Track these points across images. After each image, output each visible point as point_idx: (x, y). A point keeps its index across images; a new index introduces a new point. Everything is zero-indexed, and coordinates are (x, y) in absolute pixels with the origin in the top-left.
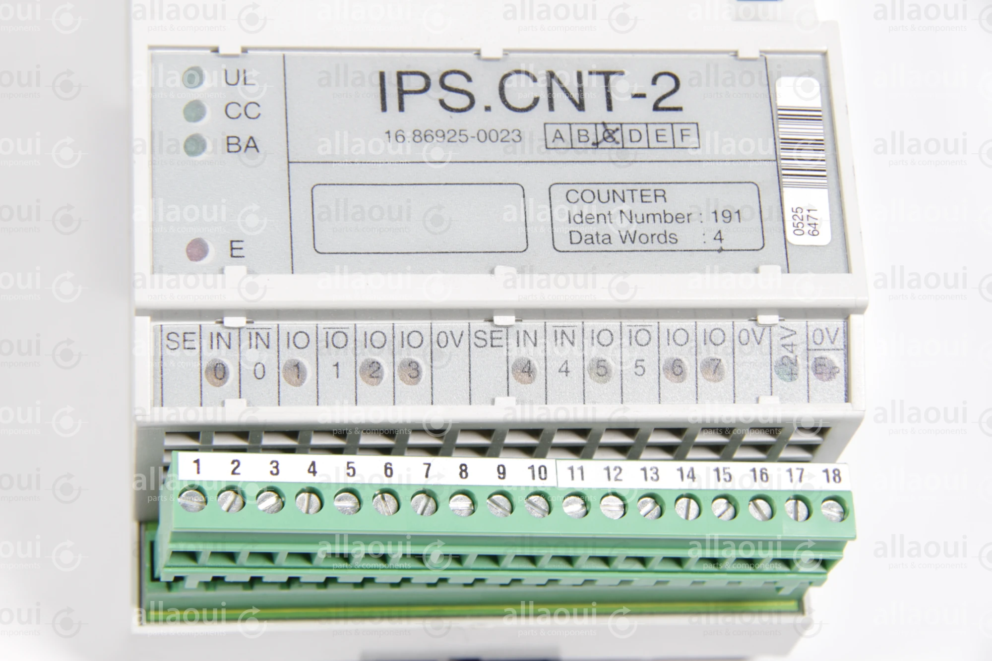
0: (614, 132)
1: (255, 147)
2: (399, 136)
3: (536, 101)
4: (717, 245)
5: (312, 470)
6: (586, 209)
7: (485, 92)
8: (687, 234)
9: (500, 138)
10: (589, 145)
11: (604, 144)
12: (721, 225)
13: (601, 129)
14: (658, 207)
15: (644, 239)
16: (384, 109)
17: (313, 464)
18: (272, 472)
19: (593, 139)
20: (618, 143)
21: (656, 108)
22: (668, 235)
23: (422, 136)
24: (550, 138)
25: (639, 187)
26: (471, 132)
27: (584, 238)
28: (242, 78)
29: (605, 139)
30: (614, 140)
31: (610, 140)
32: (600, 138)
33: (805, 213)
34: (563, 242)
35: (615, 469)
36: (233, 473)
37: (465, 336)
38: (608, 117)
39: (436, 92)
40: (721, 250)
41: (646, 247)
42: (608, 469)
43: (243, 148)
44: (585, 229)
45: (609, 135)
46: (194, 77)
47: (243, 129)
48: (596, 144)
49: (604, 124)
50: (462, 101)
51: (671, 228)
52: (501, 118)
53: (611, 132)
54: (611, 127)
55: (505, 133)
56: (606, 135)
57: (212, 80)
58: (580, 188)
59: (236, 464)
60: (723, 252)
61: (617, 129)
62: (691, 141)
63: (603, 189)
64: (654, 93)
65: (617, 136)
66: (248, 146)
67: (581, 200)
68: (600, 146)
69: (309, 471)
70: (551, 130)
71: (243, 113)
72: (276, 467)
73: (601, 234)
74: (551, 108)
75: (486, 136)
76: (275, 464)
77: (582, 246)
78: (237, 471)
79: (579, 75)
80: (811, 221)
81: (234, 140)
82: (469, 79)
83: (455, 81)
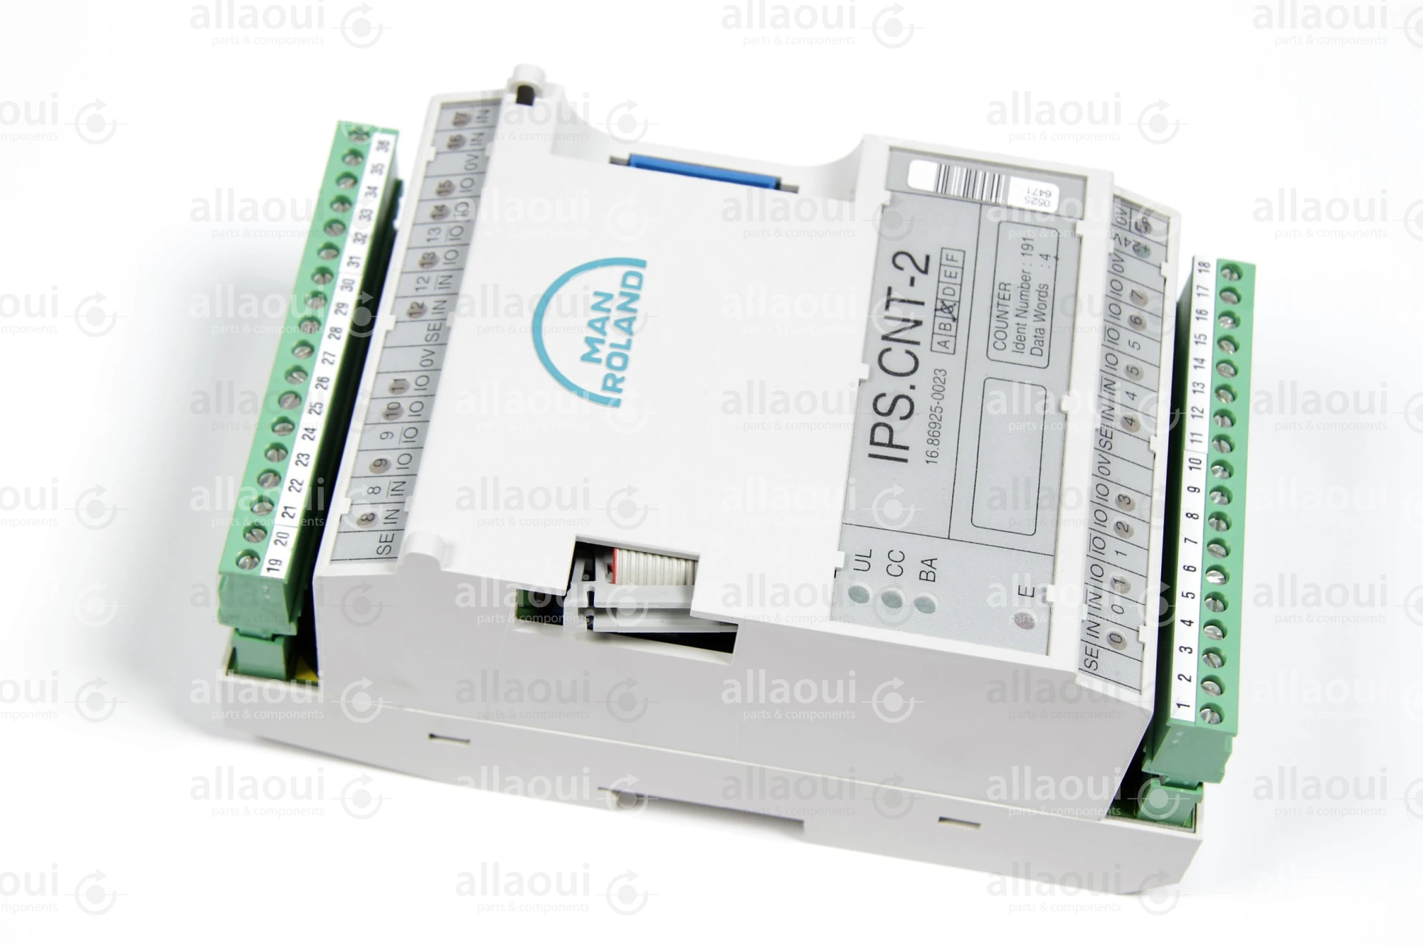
0: (944, 305)
1: (931, 560)
2: (932, 457)
3: (908, 352)
4: (1052, 260)
5: (1188, 623)
6: (1012, 337)
7: (901, 386)
8: (1041, 275)
9: (942, 384)
10: (954, 325)
11: (955, 314)
12: (1036, 253)
13: (938, 313)
14: (1015, 293)
15: (1041, 306)
16: (905, 461)
17: (1183, 621)
18: (1190, 653)
19: (950, 321)
20: (955, 304)
21: (925, 272)
22: (1039, 289)
23: (933, 438)
24: (944, 350)
25: (995, 300)
26: (934, 404)
27: (1038, 346)
28: (865, 559)
29: (950, 313)
30: (951, 307)
31: (951, 309)
32: (949, 315)
33: (1031, 195)
34: (1042, 361)
35: (1194, 411)
36: (1190, 681)
37: (1104, 455)
38: (930, 306)
39: (893, 420)
40: (1057, 258)
41: (1049, 307)
42: (1193, 416)
43: (930, 569)
44: (1030, 343)
45: (946, 308)
46: (858, 595)
47: (913, 567)
48: (954, 319)
49: (936, 310)
50: (903, 407)
51: (1034, 285)
52: (923, 379)
53: (944, 307)
54: (939, 305)
55: (936, 380)
56: (946, 311)
57: (862, 582)
58: (992, 339)
59: (1181, 677)
60: (1059, 257)
61: (943, 302)
62: (958, 256)
63: (994, 323)
64: (910, 270)
65: (948, 304)
66: (931, 566)
67: (1004, 341)
68: (956, 317)
69: (1190, 625)
70: (936, 347)
71: (900, 564)
72: (1185, 649)
73: (1035, 334)
74: (917, 343)
75: (938, 392)
76: (1183, 649)
77: (1045, 349)
78: (1188, 678)
79: (887, 318)
80: (1038, 193)
81: (924, 575)
82: (883, 395)
83: (884, 405)
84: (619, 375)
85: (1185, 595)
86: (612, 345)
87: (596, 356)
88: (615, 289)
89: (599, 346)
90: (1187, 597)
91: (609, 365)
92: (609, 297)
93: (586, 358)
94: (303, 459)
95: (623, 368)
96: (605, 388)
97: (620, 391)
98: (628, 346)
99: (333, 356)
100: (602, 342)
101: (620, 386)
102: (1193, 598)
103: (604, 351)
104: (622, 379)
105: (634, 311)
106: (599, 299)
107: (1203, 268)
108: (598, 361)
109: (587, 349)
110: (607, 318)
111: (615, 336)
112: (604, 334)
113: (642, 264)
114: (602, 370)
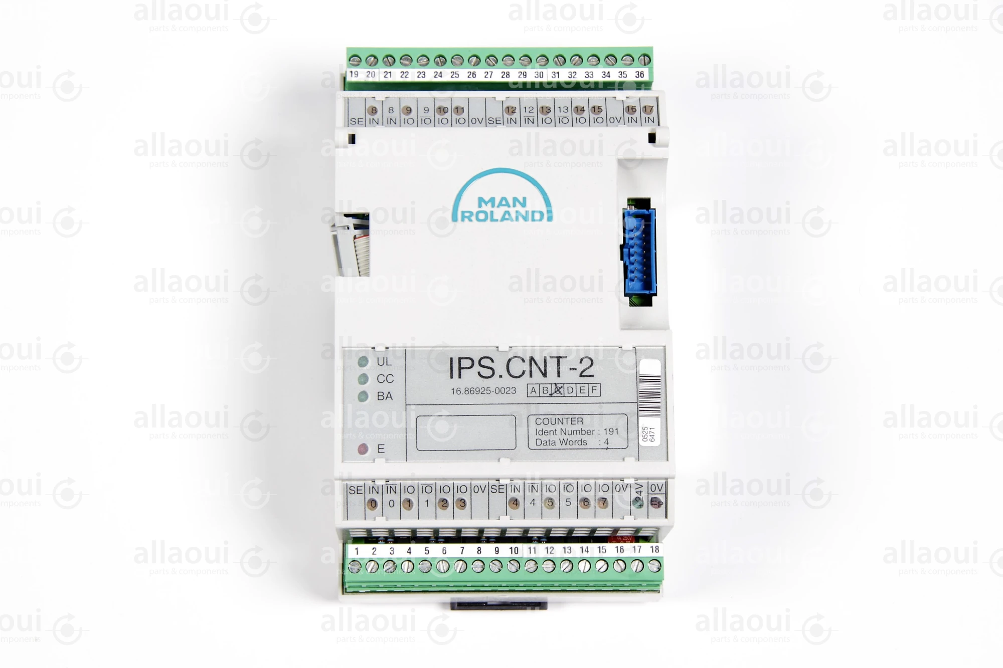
0: (560, 388)
1: (391, 397)
2: (458, 391)
3: (524, 373)
4: (605, 446)
5: (409, 551)
6: (545, 428)
7: (500, 368)
8: (592, 441)
9: (506, 392)
10: (548, 395)
11: (555, 395)
12: (608, 436)
13: (554, 386)
14: (578, 427)
15: (571, 443)
16: (452, 377)
17: (410, 549)
18: (391, 553)
19: (550, 392)
20: (562, 394)
21: (581, 376)
22: (582, 441)
23: (469, 391)
24: (530, 391)
25: (570, 416)
26: (492, 389)
27: (543, 443)
28: (386, 362)
29: (556, 392)
30: (560, 392)
31: (558, 392)
32: (553, 391)
33: (649, 430)
34: (533, 445)
35: (551, 548)
36: (373, 554)
37: (487, 488)
38: (558, 380)
39: (477, 368)
40: (607, 449)
41: (571, 447)
42: (546, 548)
43: (385, 397)
44: (544, 438)
45: (558, 390)
46: (363, 362)
47: (385, 388)
48: (551, 395)
49: (555, 384)
50: (487, 373)
51: (585, 437)
52: (507, 381)
53: (558, 388)
54: (559, 386)
55: (508, 389)
56: (556, 390)
57: (372, 361)
58: (542, 417)
59: (374, 549)
60: (608, 450)
61: (562, 387)
62: (597, 393)
63: (553, 417)
64: (580, 368)
65: (562, 390)
66: (387, 397)
67: (542, 423)
68: (553, 396)
69: (408, 552)
70: (530, 387)
71: (386, 380)
72: (393, 550)
73: (551, 440)
74: (531, 376)
75: (499, 391)
77: (542, 447)
78: (375, 553)
79: (545, 358)
80: (652, 434)
81: (381, 394)
82: (493, 361)
83: (485, 362)
84: (473, 218)
85: (427, 549)
86: (492, 212)
87: (483, 204)
88: (529, 208)
89: (490, 205)
90: (426, 550)
91: (478, 213)
92: (524, 205)
93: (481, 200)
94: (422, 75)
95: (478, 220)
96: (463, 212)
97: (463, 220)
98: (492, 220)
99: (491, 77)
100: (493, 206)
101: (466, 220)
102: (426, 553)
103: (488, 208)
104: (471, 220)
105: (517, 219)
106: (521, 200)
107: (654, 549)
108: (480, 206)
109: (487, 199)
110: (509, 206)
111: (499, 213)
112: (498, 207)
113: (550, 219)
114: (475, 209)
